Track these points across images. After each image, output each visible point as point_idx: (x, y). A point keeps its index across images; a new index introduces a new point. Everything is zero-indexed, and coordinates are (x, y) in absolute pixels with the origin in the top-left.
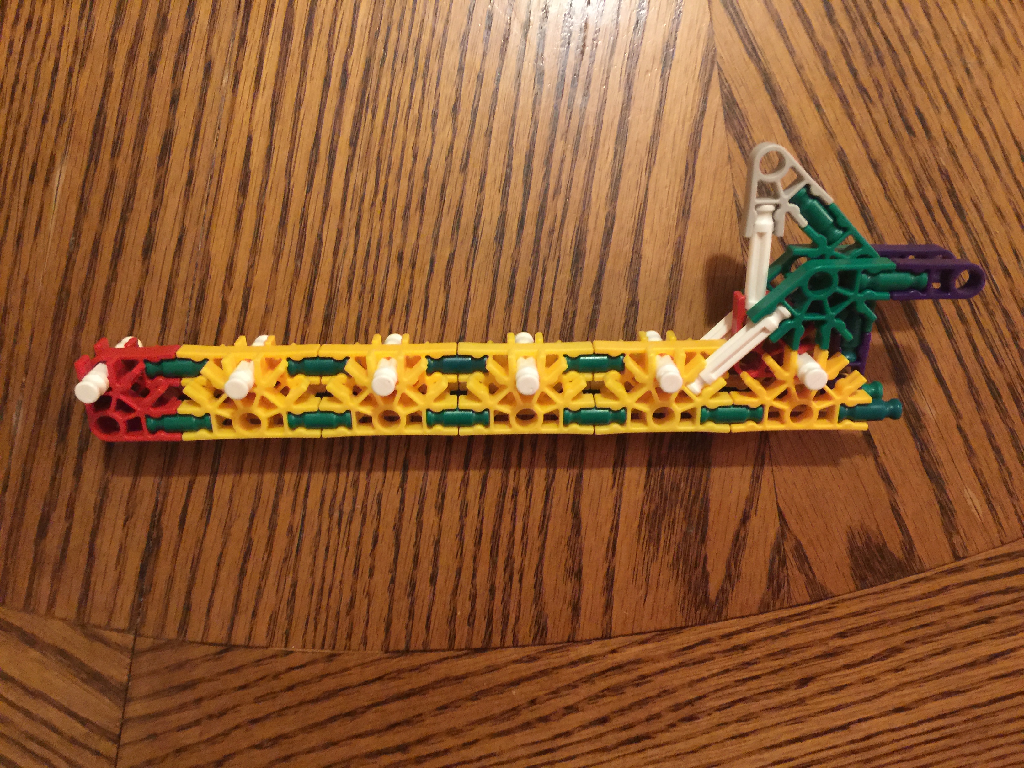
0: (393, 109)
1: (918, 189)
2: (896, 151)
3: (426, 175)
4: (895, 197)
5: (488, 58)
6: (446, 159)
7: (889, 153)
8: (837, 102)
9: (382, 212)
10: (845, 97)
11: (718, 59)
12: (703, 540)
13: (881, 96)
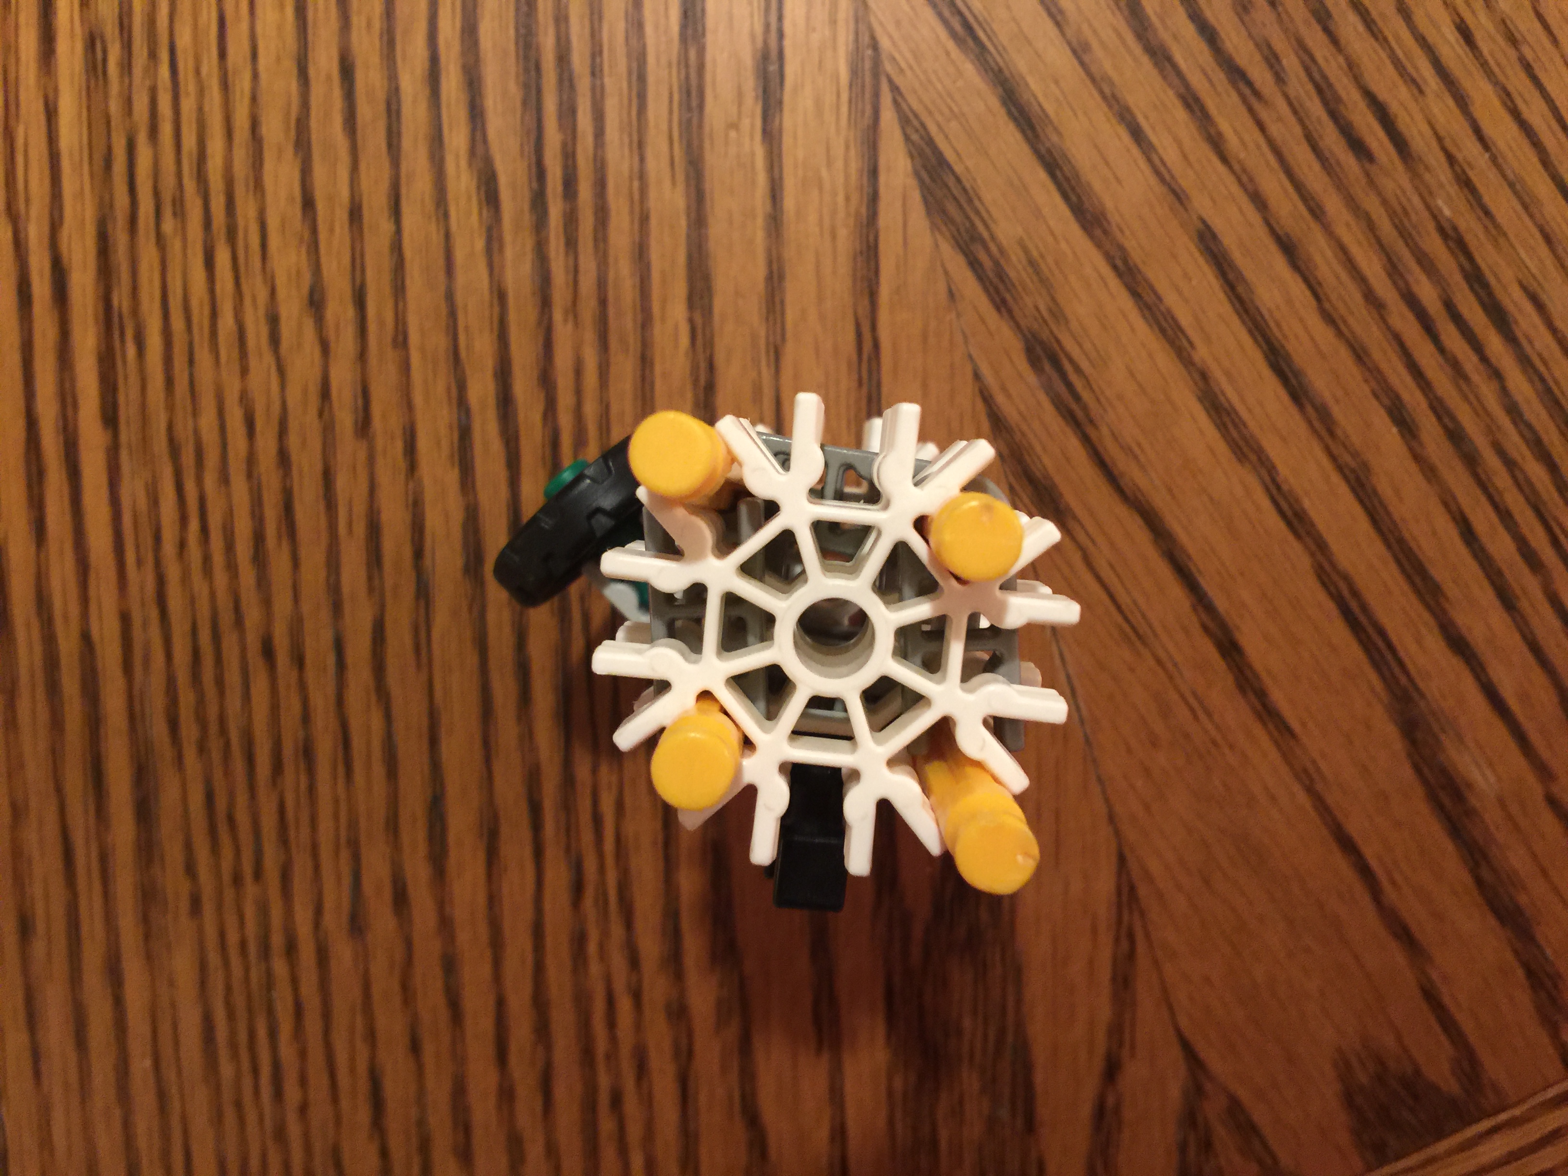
0: (178, 324)
1: (1395, 283)
2: (1333, 204)
3: (284, 458)
4: (1343, 310)
5: (363, 166)
6: (321, 414)
7: (1317, 212)
8: (1180, 114)
9: (207, 559)
10: (1197, 100)
11: (888, 67)
12: (1030, 1125)
13: (1280, 79)
